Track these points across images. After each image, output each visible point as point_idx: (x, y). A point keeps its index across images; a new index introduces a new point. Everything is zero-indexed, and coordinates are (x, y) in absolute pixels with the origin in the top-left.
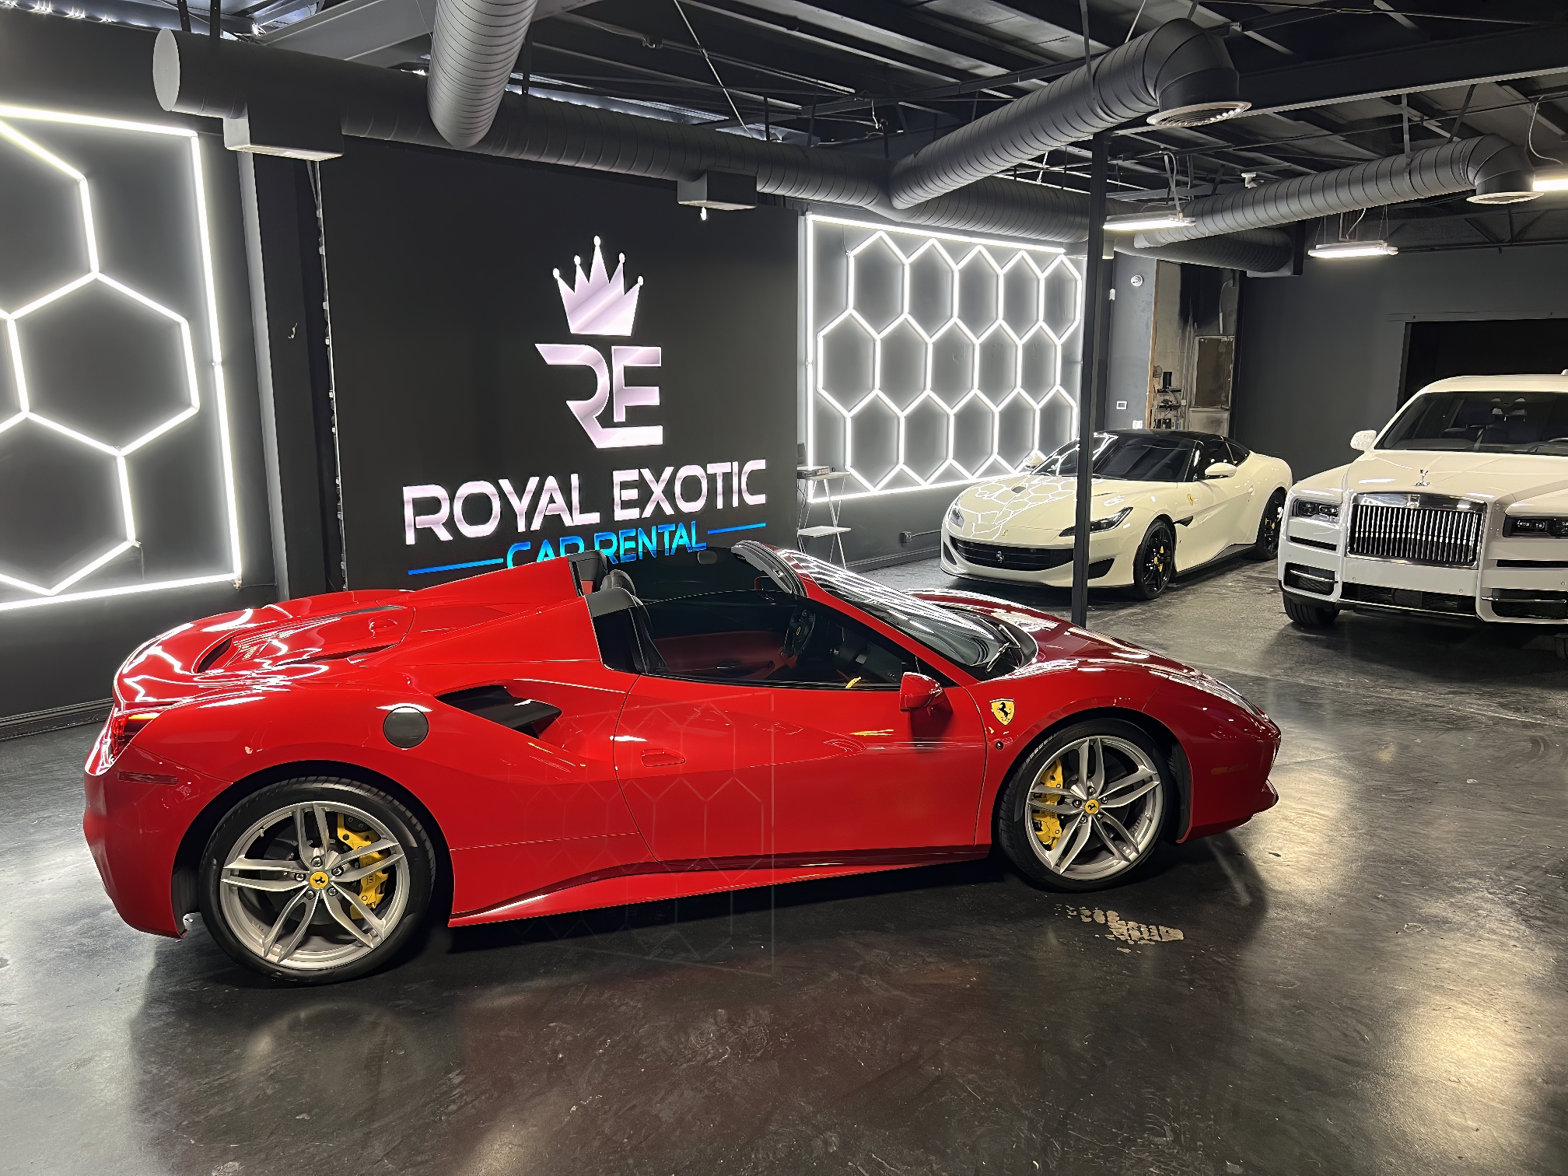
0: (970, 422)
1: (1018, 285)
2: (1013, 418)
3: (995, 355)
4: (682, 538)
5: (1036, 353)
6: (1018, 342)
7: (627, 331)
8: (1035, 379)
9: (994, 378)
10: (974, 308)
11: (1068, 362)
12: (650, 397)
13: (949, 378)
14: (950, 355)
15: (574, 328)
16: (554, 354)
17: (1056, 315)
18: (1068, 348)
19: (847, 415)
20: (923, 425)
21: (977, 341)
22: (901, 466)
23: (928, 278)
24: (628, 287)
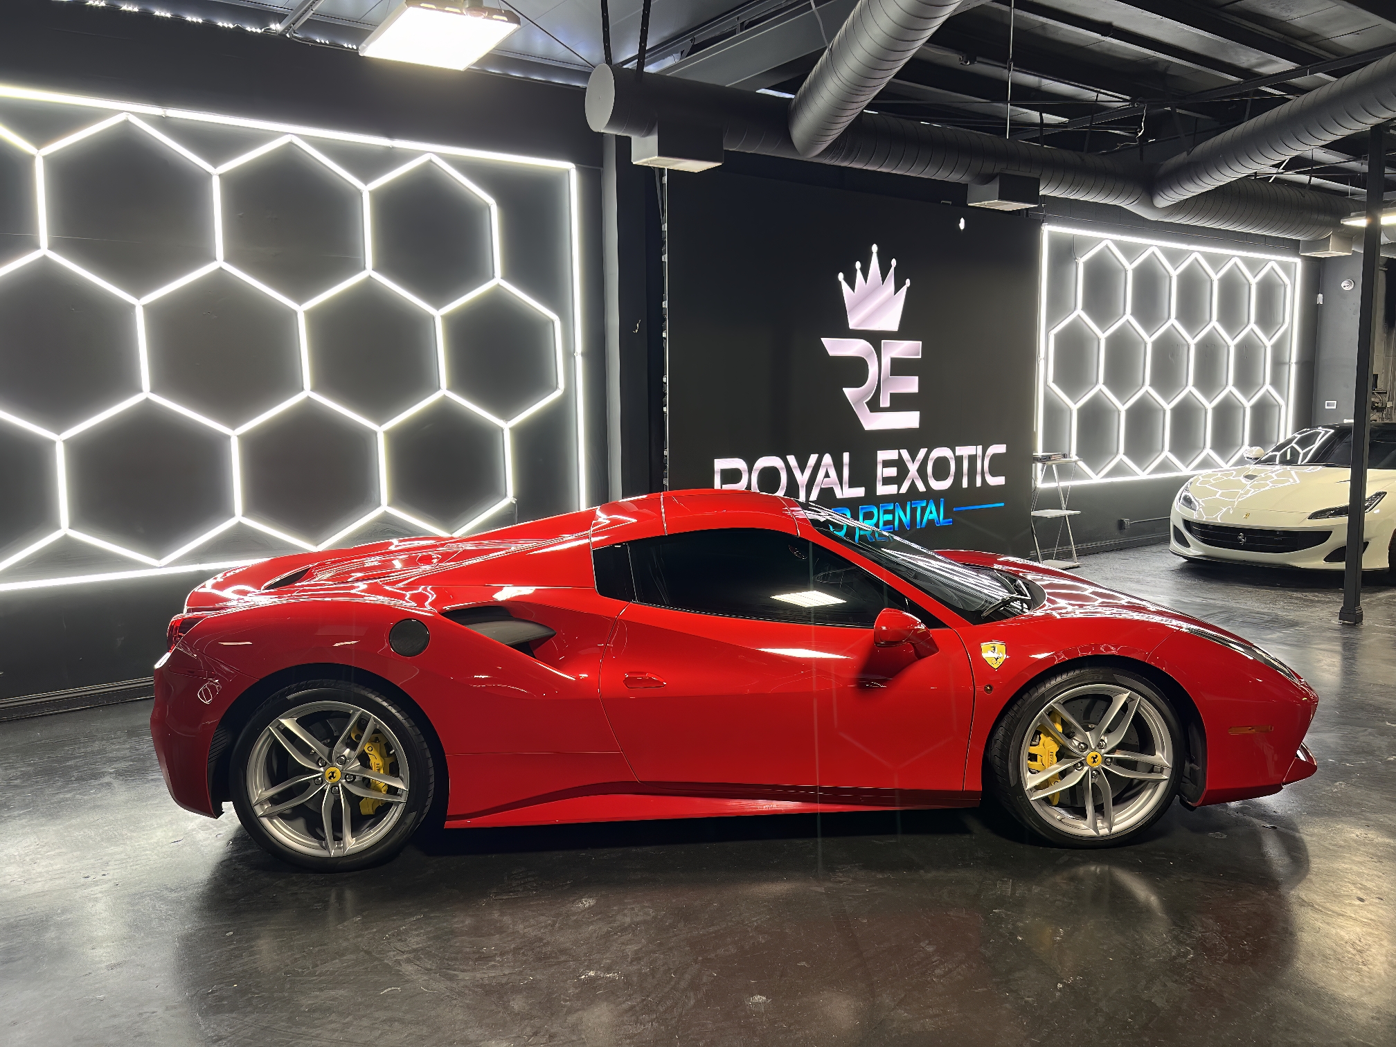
0: (1185, 416)
1: (1231, 289)
2: (1225, 413)
3: (1209, 353)
4: (932, 513)
5: (1247, 353)
6: (1231, 342)
7: (894, 327)
8: (1246, 379)
9: (1207, 377)
10: (1190, 312)
11: (1278, 363)
12: (911, 385)
13: (1166, 376)
14: (1167, 352)
15: (853, 323)
16: (836, 347)
17: (1267, 318)
18: (1278, 349)
19: (1074, 406)
20: (1142, 417)
21: (1192, 341)
22: (1121, 456)
23: (1148, 281)
24: (897, 289)
